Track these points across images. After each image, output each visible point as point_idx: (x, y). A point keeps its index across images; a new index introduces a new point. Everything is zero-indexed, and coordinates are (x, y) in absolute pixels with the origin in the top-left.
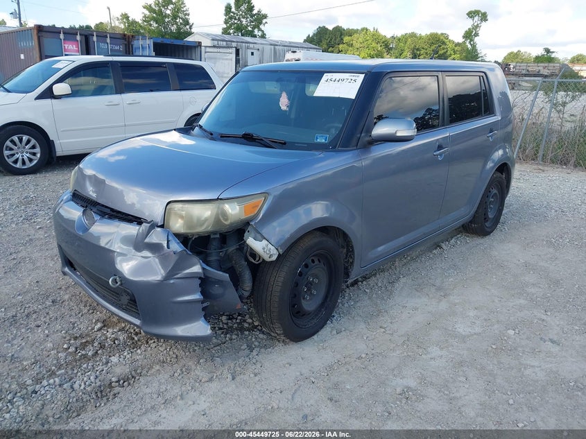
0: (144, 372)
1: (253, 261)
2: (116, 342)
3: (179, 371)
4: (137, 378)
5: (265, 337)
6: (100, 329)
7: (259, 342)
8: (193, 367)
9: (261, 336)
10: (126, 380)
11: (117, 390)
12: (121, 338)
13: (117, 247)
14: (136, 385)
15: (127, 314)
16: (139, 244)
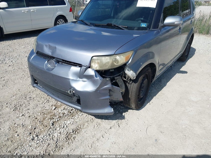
0: (82, 127)
1: (125, 80)
2: (65, 114)
3: (96, 125)
4: (80, 130)
5: (123, 107)
6: (55, 109)
7: (122, 110)
8: (101, 123)
9: (122, 107)
10: (76, 131)
11: (74, 136)
12: (66, 113)
13: (71, 77)
14: (81, 133)
15: (73, 104)
16: (81, 75)
